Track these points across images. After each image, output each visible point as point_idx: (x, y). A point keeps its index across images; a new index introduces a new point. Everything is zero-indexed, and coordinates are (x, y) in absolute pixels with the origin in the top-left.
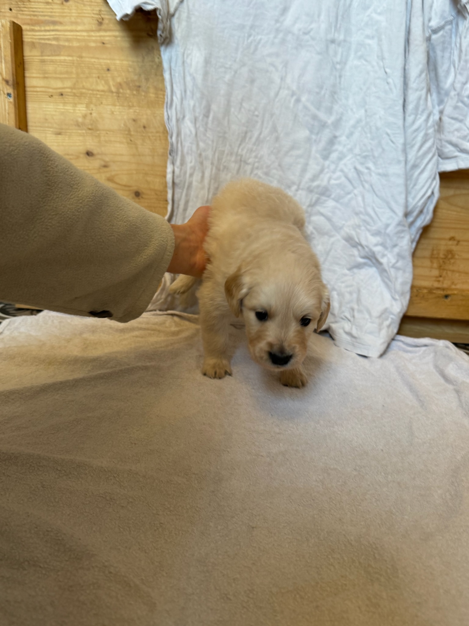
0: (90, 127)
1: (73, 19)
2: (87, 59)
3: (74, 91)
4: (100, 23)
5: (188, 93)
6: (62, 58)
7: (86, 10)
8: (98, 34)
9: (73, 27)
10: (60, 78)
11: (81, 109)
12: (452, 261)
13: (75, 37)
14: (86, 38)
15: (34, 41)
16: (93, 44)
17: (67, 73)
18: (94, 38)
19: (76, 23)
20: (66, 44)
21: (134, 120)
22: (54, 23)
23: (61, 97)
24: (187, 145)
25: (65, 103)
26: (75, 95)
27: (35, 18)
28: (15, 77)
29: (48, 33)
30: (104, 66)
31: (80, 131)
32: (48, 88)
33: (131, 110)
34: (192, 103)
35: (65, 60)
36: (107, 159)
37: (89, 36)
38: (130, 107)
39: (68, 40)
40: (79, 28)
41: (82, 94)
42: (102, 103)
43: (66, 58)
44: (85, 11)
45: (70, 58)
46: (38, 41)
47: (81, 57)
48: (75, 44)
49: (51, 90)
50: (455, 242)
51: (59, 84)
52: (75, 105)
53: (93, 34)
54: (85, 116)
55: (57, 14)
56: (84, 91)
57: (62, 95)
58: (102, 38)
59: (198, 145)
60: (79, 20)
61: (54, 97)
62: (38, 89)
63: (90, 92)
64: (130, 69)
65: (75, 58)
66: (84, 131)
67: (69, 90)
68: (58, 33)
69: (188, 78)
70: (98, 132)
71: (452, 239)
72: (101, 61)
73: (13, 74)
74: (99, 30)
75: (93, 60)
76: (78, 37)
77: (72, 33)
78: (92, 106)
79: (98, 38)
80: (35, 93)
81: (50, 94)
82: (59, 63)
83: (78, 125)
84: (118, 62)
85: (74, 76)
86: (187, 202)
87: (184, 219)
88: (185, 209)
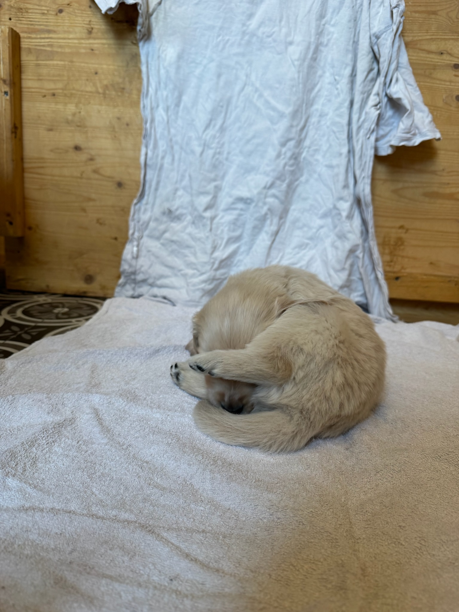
0: (79, 124)
1: (66, 29)
2: (78, 64)
3: (65, 92)
4: (90, 32)
5: (162, 85)
6: (55, 62)
7: (77, 20)
8: (87, 42)
9: (66, 36)
10: (53, 80)
11: (71, 108)
12: (402, 247)
13: (67, 44)
14: (77, 45)
15: (30, 47)
16: (83, 51)
17: (59, 75)
18: (84, 45)
19: (69, 32)
20: (59, 50)
21: (119, 119)
22: (49, 31)
23: (53, 97)
24: (159, 130)
25: (57, 103)
26: (65, 95)
27: (32, 27)
28: (12, 78)
29: (43, 41)
30: (93, 70)
31: (70, 128)
32: (42, 89)
33: (116, 110)
34: (165, 93)
35: (58, 64)
36: (93, 153)
37: (80, 43)
38: (115, 107)
39: (60, 47)
40: (71, 36)
41: (72, 94)
42: (90, 103)
43: (59, 62)
44: (77, 22)
45: (62, 63)
46: (34, 47)
47: (72, 62)
48: (67, 50)
49: (44, 91)
50: (404, 231)
51: (51, 86)
52: (66, 104)
53: (83, 41)
54: (74, 115)
55: (52, 24)
56: (74, 92)
57: (54, 95)
58: (91, 45)
59: (169, 132)
60: (71, 30)
61: (47, 97)
62: (33, 90)
63: (79, 93)
64: (116, 73)
65: (66, 63)
66: (73, 128)
67: (61, 91)
68: (52, 40)
69: (162, 71)
70: (86, 129)
71: (401, 227)
72: (90, 65)
73: (10, 75)
74: (89, 38)
75: (83, 65)
76: (70, 44)
77: (65, 41)
78: (81, 105)
79: (88, 45)
80: (30, 94)
81: (43, 94)
82: (52, 67)
83: (68, 122)
84: (105, 66)
85: (65, 78)
86: (158, 183)
87: (155, 198)
88: (156, 189)
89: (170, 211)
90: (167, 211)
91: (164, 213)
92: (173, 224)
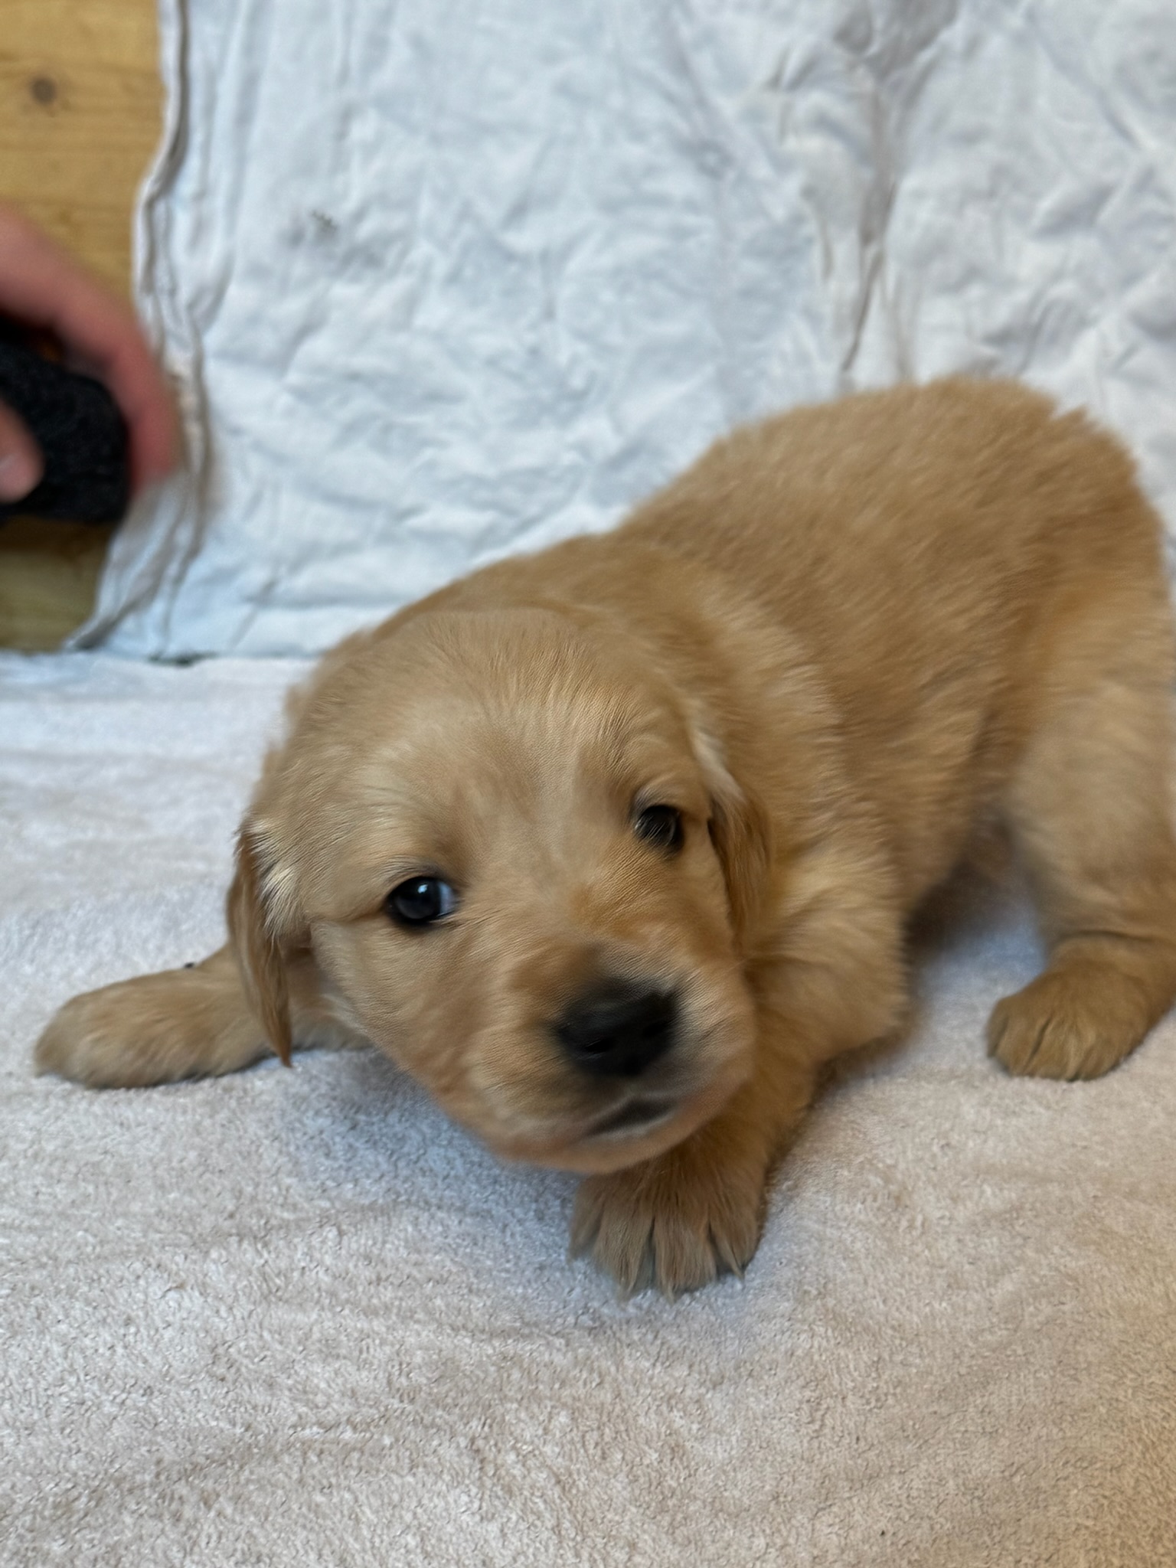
86: (250, 84)
87: (241, 161)
88: (244, 118)
89: (327, 227)
90: (311, 229)
91: (294, 239)
92: (343, 291)
